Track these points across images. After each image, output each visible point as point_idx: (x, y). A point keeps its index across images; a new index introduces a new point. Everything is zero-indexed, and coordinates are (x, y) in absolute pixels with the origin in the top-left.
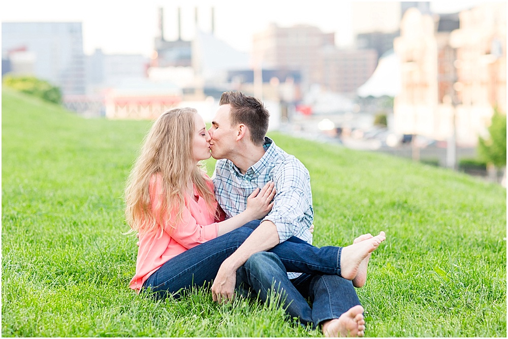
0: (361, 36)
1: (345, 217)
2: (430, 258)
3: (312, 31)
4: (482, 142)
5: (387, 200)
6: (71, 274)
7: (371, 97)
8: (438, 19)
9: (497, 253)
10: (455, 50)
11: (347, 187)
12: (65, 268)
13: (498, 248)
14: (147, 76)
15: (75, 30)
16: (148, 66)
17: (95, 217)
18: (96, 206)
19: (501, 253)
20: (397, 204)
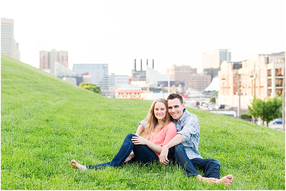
0: (205, 70)
1: (205, 136)
2: (237, 153)
3: (188, 68)
4: (249, 108)
5: (219, 130)
6: (108, 156)
7: (209, 91)
8: (233, 64)
9: (262, 151)
10: (240, 75)
11: (204, 125)
12: (106, 154)
13: (262, 149)
14: (130, 84)
15: (105, 67)
16: (130, 80)
17: (115, 135)
18: (115, 131)
19: (264, 151)
20: (223, 132)
